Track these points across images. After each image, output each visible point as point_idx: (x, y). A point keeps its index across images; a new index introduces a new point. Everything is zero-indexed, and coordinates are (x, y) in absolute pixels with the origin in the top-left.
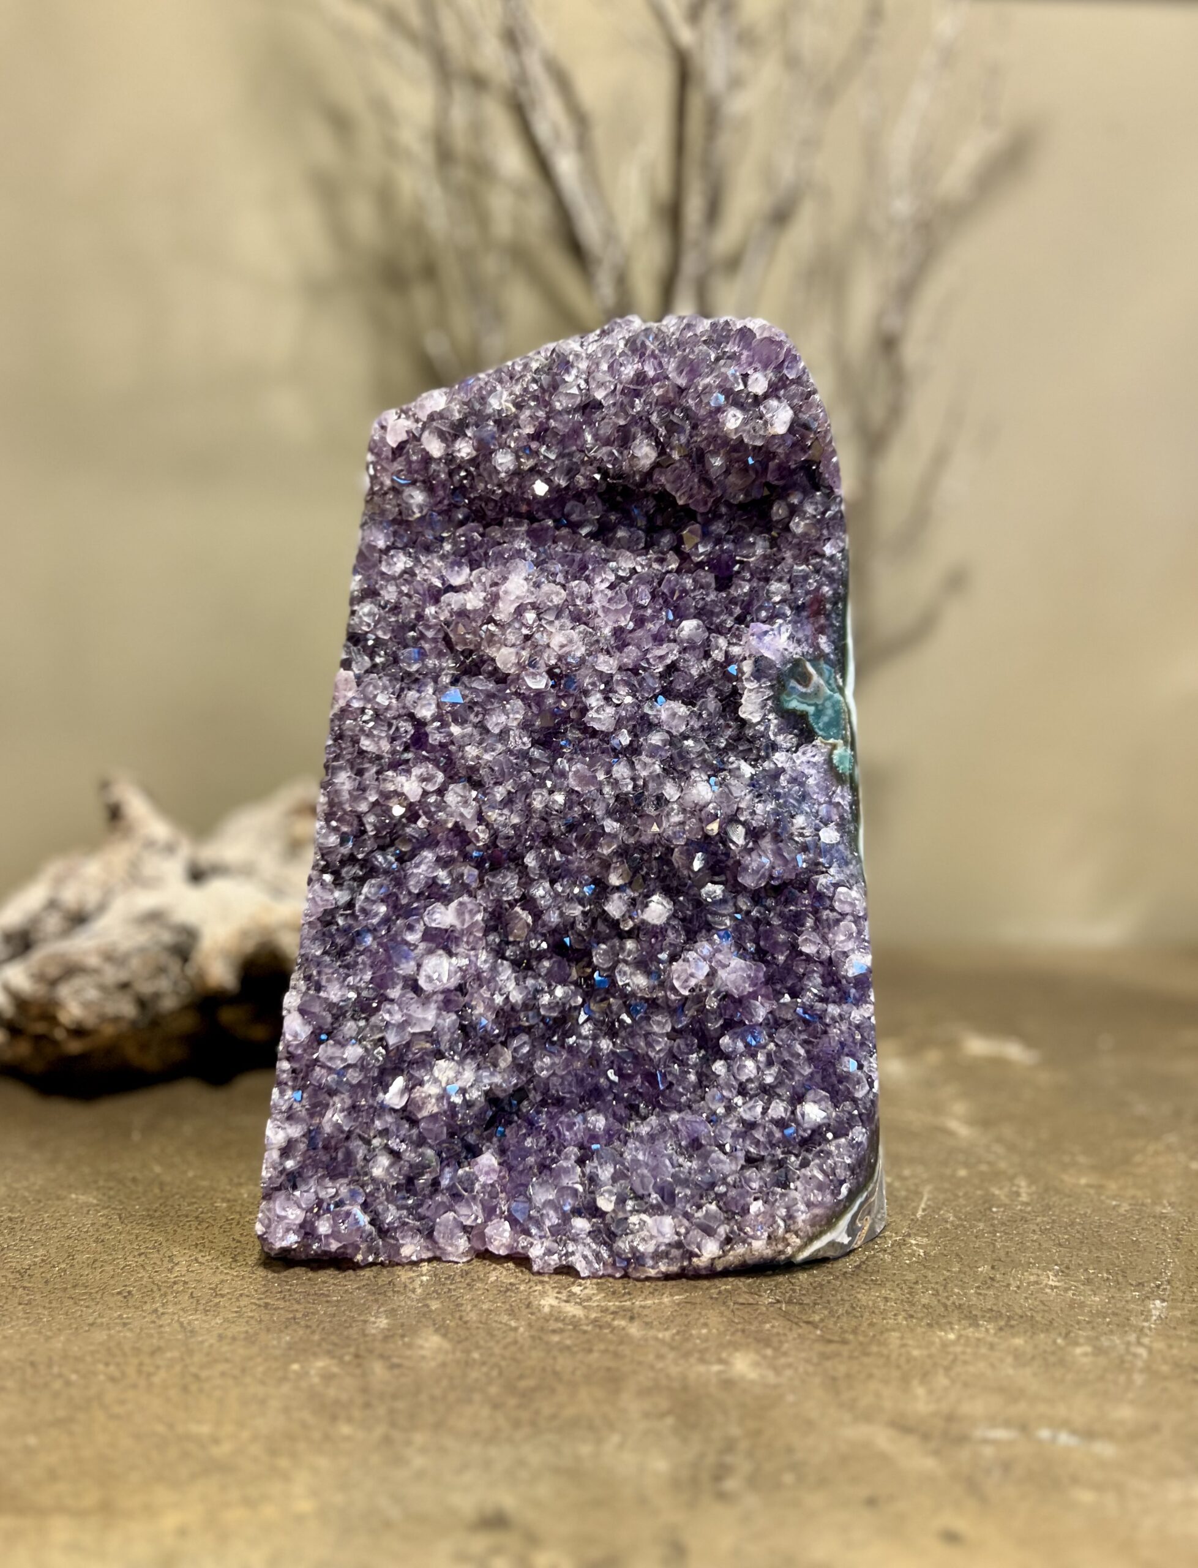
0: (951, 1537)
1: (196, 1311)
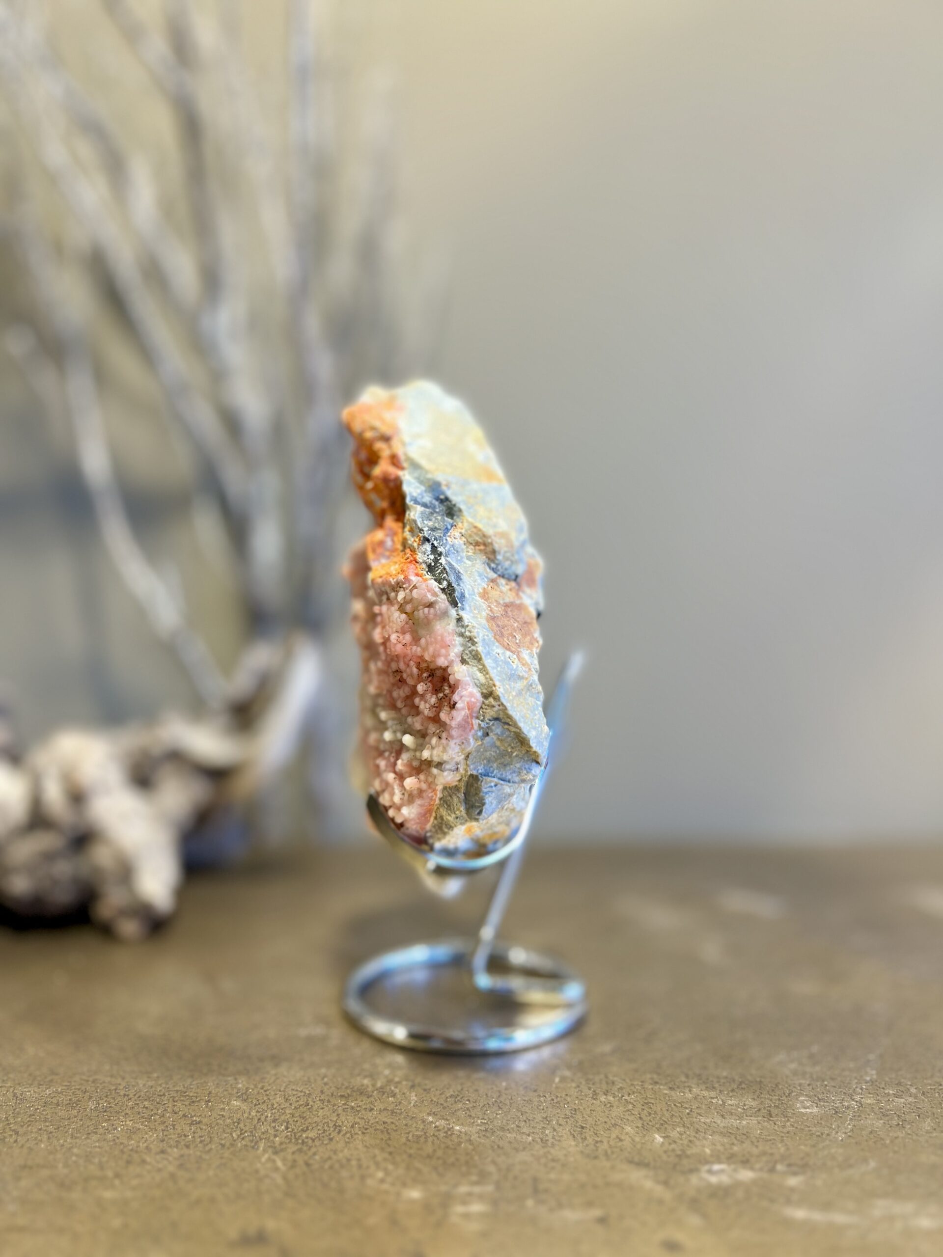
0: (671, 1246)
1: (31, 1085)
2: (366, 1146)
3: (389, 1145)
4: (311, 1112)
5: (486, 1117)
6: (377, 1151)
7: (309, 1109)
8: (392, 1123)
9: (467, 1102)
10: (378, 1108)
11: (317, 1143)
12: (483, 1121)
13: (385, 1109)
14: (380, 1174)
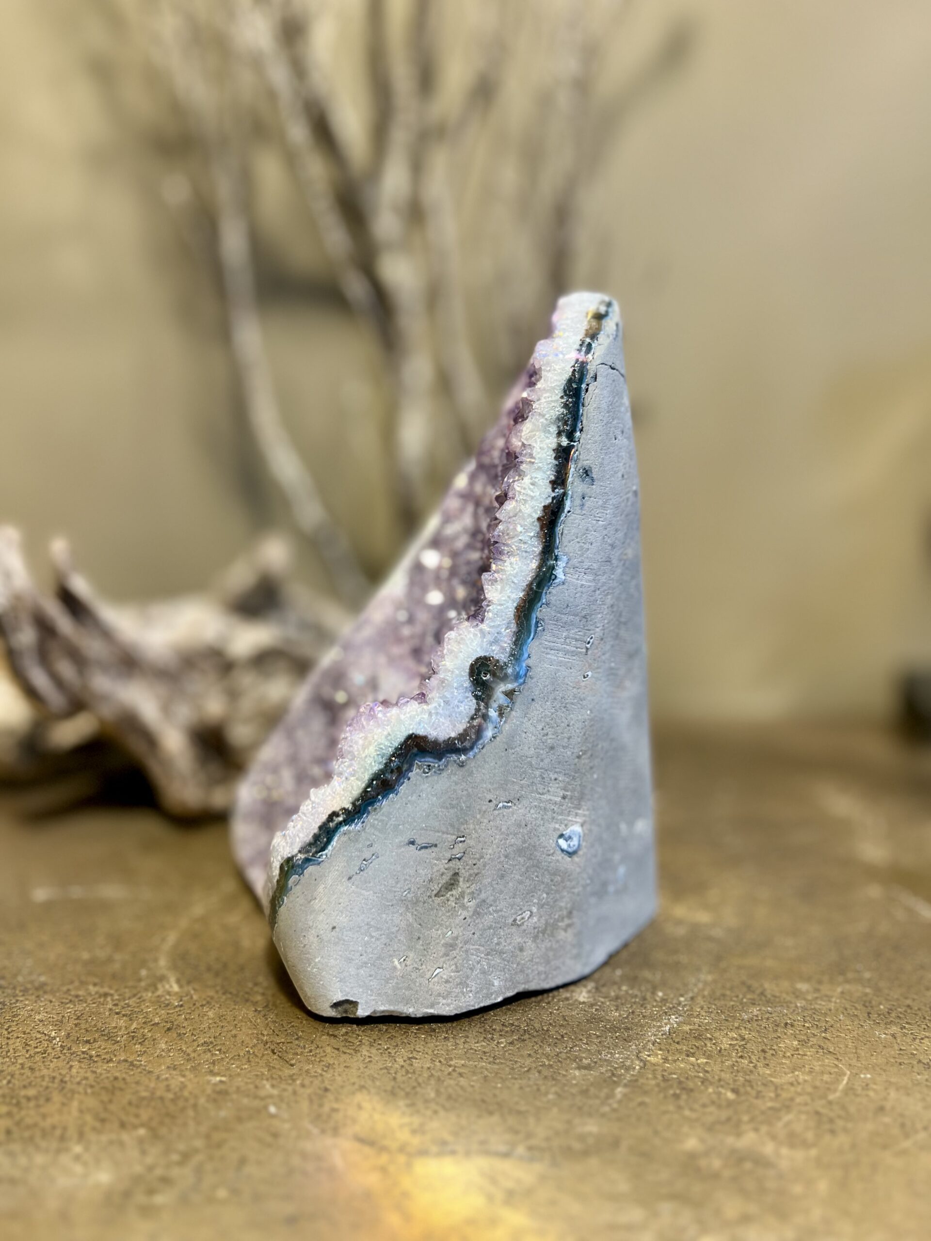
2: (81, 1111)
3: (106, 1109)
4: (43, 1062)
5: (228, 1073)
6: (88, 1118)
7: (44, 1058)
8: (124, 1079)
9: (217, 1052)
10: (118, 1058)
11: (32, 1104)
12: (223, 1079)
13: (125, 1061)
14: (78, 1149)
